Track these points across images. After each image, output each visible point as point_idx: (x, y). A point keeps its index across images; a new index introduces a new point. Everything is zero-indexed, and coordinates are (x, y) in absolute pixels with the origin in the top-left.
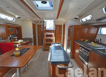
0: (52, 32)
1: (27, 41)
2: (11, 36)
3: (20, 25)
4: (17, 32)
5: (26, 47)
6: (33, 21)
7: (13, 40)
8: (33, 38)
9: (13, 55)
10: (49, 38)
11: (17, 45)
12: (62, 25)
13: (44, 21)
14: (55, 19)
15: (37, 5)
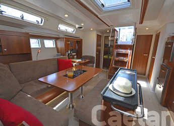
0: (128, 49)
1: (87, 61)
2: (69, 52)
3: (81, 38)
4: (77, 47)
5: (84, 68)
6: (97, 31)
7: (71, 57)
8: (95, 56)
9: (66, 76)
10: (122, 58)
11: (74, 64)
12: (152, 36)
13: (115, 30)
14: (135, 23)
15: (102, 4)
